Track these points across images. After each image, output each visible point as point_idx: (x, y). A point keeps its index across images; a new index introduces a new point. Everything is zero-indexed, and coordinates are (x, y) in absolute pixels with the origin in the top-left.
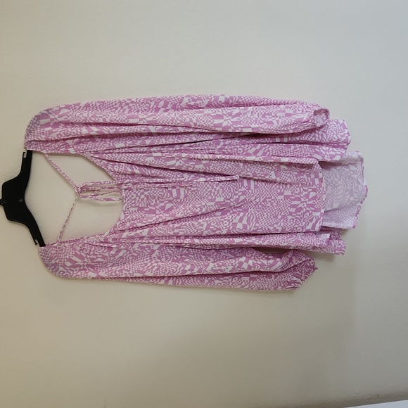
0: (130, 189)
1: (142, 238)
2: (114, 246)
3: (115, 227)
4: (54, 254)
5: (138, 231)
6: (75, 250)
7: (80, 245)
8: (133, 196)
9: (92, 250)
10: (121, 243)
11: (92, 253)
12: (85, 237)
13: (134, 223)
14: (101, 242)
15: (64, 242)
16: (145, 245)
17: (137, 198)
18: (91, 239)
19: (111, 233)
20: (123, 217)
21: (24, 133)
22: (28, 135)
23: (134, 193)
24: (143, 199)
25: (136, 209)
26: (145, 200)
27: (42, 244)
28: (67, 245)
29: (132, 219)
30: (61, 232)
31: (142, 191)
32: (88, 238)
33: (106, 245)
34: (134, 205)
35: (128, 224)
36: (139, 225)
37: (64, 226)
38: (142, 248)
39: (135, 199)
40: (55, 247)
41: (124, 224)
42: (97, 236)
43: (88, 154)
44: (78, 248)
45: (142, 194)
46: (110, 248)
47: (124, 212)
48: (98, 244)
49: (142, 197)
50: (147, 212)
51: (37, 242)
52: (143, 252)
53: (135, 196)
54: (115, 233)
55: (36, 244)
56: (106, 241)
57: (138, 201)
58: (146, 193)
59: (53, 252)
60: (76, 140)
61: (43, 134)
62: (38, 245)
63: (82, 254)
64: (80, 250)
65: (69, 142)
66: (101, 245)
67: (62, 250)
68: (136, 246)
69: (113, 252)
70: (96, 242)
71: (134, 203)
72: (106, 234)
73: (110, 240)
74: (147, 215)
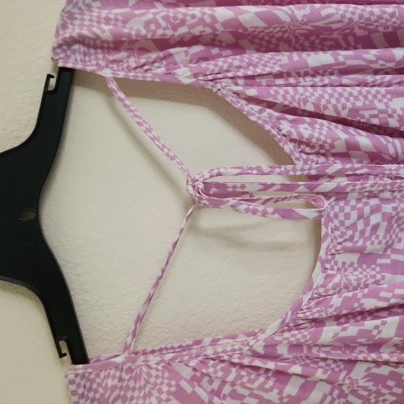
0: (340, 194)
1: (376, 346)
2: (296, 369)
3: (297, 307)
4: (114, 388)
5: (369, 324)
6: (176, 376)
7: (193, 363)
8: (347, 216)
9: (230, 378)
10: (317, 360)
11: (227, 389)
12: (207, 341)
13: (355, 298)
14: (256, 355)
15: (145, 353)
16: (385, 370)
17: (360, 225)
18: (225, 345)
19: (285, 327)
20: (318, 279)
21: (55, 19)
22: (64, 26)
23: (353, 208)
24: (376, 227)
25: (354, 258)
26: (381, 232)
27: (78, 354)
28: (153, 359)
29: (346, 287)
30: (139, 319)
31: (374, 202)
32: (215, 342)
33: (271, 365)
34: (349, 244)
35: (336, 301)
36: (370, 304)
37: (149, 299)
38: (378, 379)
39: (354, 226)
40: (117, 367)
41: (322, 299)
42: (242, 338)
43: (226, 88)
44: (187, 373)
45: (375, 210)
46: (282, 376)
47: (323, 263)
48: (246, 361)
49: (375, 219)
50: (384, 268)
51: (65, 350)
52: (379, 393)
53: (354, 215)
54: (297, 326)
55: (61, 355)
56: (270, 353)
57: (363, 233)
58: (388, 208)
59: (110, 382)
60: (197, 49)
61: (107, 21)
62: (67, 358)
63: (199, 391)
64: (193, 378)
65: (178, 52)
66: (257, 363)
67: (136, 378)
68: (359, 372)
69: (292, 389)
70: (242, 356)
71: (351, 239)
72: (269, 332)
73: (282, 350)
74: (388, 276)
